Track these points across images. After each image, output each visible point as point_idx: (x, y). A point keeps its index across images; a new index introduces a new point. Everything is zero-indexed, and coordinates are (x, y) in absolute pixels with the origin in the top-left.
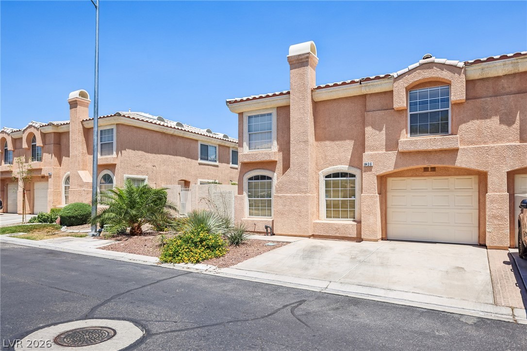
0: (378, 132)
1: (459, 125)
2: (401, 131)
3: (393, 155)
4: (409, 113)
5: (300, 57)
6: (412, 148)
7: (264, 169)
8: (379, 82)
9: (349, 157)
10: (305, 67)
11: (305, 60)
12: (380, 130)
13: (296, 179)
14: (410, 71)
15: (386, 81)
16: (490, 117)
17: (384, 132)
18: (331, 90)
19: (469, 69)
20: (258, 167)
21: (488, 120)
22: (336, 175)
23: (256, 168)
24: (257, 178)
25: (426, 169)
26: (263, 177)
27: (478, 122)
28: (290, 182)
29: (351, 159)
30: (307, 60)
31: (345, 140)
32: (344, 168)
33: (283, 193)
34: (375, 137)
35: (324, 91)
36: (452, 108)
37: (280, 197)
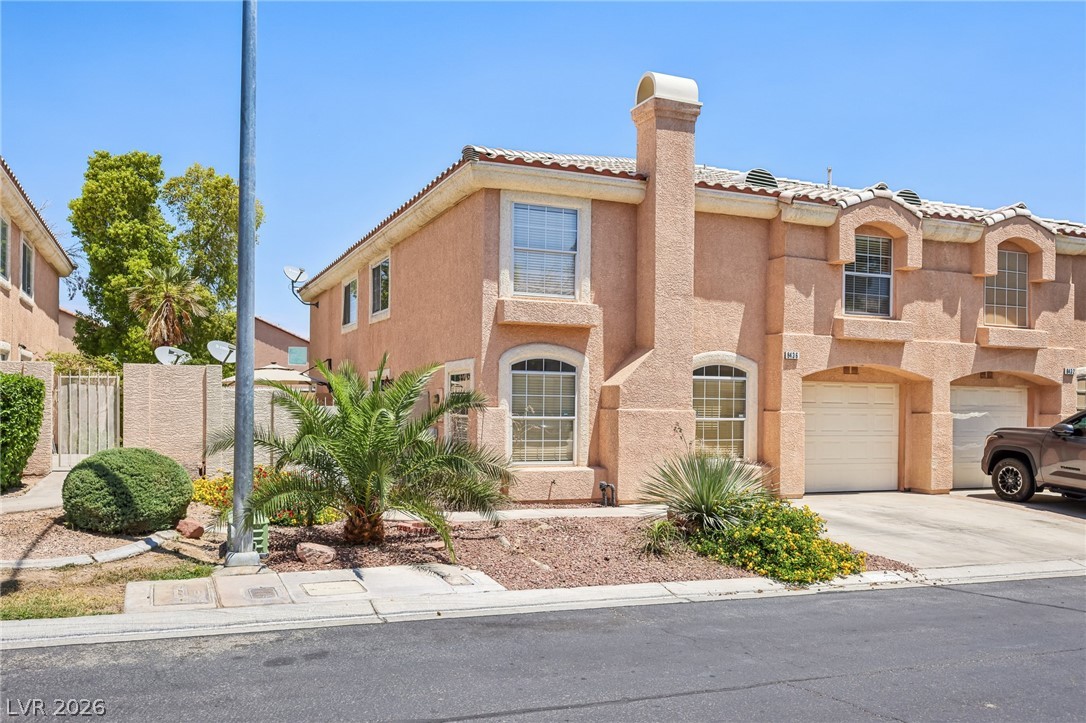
0: (803, 298)
1: (903, 306)
2: (835, 301)
3: (826, 341)
4: (845, 273)
5: (683, 110)
6: (861, 335)
7: (557, 344)
8: (818, 209)
9: (737, 336)
10: (688, 134)
11: (689, 119)
12: (807, 295)
13: (668, 375)
14: (863, 204)
15: (830, 209)
16: (934, 301)
17: (812, 298)
18: (722, 196)
19: (927, 223)
20: (542, 338)
21: (932, 304)
22: (711, 370)
23: (534, 339)
24: (535, 365)
25: (846, 369)
26: (552, 365)
27: (922, 304)
28: (653, 381)
29: (739, 341)
30: (694, 119)
31: (730, 300)
32: (728, 357)
33: (638, 406)
34: (797, 305)
35: (709, 195)
36: (895, 277)
37: (634, 416)
